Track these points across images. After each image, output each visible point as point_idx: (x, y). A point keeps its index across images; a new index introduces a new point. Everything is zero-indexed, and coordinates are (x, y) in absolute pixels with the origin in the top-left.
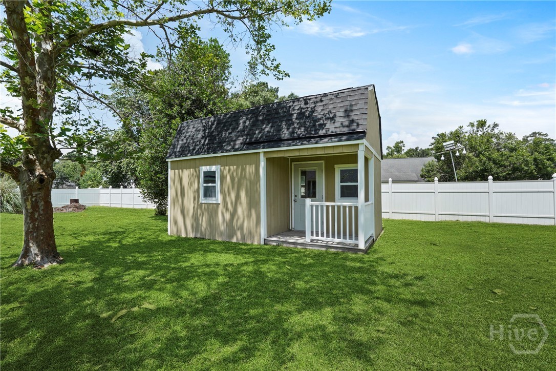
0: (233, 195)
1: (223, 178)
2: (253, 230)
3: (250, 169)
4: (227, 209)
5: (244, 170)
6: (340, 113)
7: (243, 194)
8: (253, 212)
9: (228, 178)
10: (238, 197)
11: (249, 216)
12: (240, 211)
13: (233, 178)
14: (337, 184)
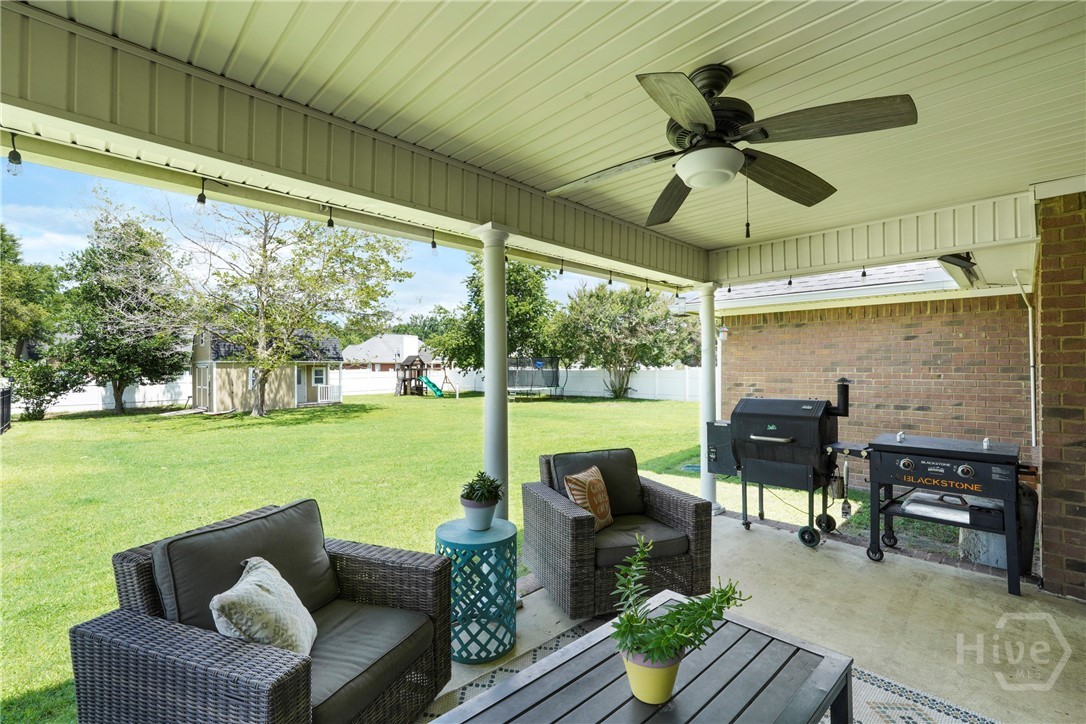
0: (276, 384)
2: (290, 401)
3: (287, 370)
4: (272, 391)
6: (331, 348)
7: (283, 384)
8: (290, 392)
10: (280, 385)
11: (288, 394)
12: (281, 392)
13: (276, 375)
14: (313, 377)
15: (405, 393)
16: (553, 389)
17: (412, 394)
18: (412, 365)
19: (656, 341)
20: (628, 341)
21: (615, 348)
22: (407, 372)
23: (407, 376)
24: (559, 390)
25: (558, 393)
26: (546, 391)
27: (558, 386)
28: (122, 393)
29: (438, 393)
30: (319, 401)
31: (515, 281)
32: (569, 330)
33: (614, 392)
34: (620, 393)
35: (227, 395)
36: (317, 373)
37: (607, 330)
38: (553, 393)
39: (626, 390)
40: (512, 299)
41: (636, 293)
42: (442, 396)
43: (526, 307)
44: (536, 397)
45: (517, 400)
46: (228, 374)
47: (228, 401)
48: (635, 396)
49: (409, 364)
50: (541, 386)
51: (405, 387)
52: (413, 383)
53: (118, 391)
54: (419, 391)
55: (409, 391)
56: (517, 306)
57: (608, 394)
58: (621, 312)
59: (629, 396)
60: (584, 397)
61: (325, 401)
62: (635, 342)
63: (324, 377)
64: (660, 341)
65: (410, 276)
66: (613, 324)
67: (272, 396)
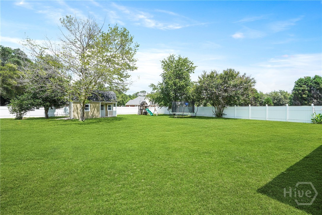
0: (93, 109)
1: (90, 106)
2: (98, 115)
3: (97, 105)
4: (92, 112)
5: (96, 105)
7: (96, 109)
8: (98, 112)
9: (92, 106)
10: (94, 110)
11: (97, 113)
12: (95, 112)
13: (93, 106)
14: (108, 108)
15: (141, 114)
16: (192, 113)
17: (143, 114)
18: (143, 104)
19: (236, 94)
20: (223, 94)
21: (217, 97)
22: (142, 107)
23: (142, 108)
24: (194, 114)
25: (194, 115)
26: (190, 114)
27: (194, 112)
28: (48, 112)
29: (151, 114)
30: (108, 116)
31: (178, 74)
32: (199, 90)
33: (217, 115)
34: (219, 115)
35: (76, 113)
36: (109, 106)
37: (214, 90)
38: (192, 115)
39: (222, 115)
40: (177, 80)
41: (227, 75)
42: (153, 115)
43: (182, 83)
44: (185, 116)
45: (178, 117)
46: (77, 106)
47: (76, 115)
48: (226, 117)
49: (142, 104)
50: (187, 112)
51: (141, 112)
52: (144, 111)
53: (46, 111)
54: (146, 113)
55: (142, 113)
56: (179, 83)
57: (214, 116)
58: (221, 82)
59: (223, 117)
60: (205, 117)
61: (110, 116)
62: (226, 94)
63: (112, 108)
64: (238, 94)
65: (136, 68)
66: (217, 88)
67: (92, 113)
